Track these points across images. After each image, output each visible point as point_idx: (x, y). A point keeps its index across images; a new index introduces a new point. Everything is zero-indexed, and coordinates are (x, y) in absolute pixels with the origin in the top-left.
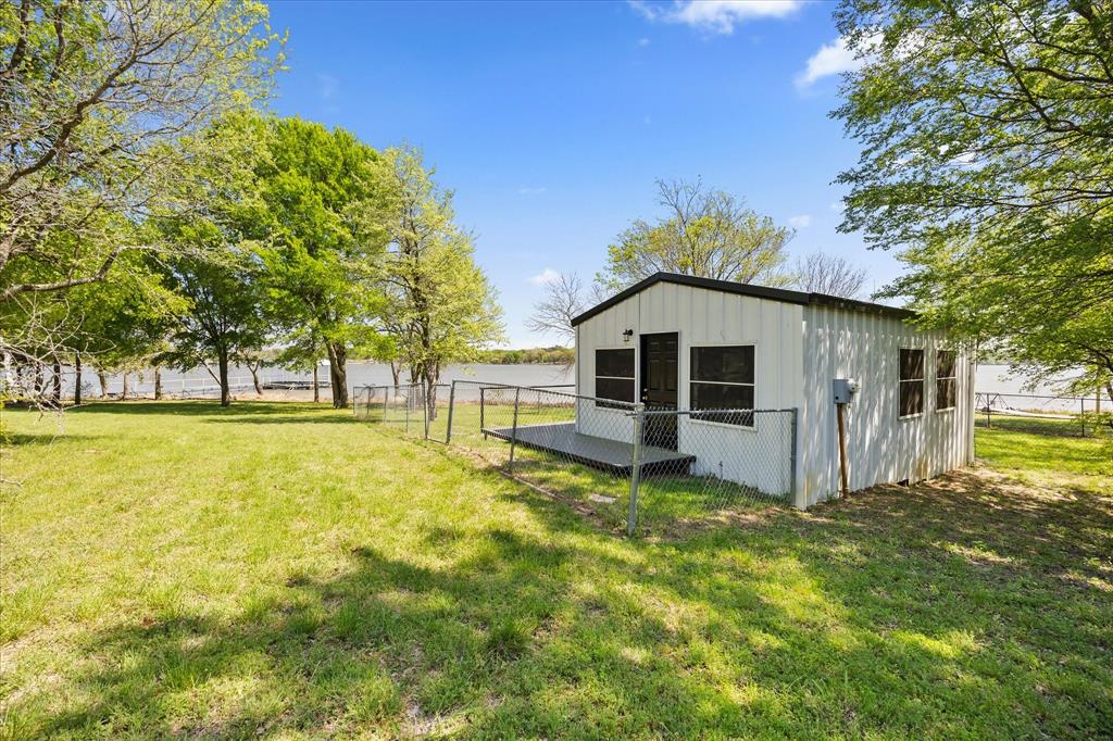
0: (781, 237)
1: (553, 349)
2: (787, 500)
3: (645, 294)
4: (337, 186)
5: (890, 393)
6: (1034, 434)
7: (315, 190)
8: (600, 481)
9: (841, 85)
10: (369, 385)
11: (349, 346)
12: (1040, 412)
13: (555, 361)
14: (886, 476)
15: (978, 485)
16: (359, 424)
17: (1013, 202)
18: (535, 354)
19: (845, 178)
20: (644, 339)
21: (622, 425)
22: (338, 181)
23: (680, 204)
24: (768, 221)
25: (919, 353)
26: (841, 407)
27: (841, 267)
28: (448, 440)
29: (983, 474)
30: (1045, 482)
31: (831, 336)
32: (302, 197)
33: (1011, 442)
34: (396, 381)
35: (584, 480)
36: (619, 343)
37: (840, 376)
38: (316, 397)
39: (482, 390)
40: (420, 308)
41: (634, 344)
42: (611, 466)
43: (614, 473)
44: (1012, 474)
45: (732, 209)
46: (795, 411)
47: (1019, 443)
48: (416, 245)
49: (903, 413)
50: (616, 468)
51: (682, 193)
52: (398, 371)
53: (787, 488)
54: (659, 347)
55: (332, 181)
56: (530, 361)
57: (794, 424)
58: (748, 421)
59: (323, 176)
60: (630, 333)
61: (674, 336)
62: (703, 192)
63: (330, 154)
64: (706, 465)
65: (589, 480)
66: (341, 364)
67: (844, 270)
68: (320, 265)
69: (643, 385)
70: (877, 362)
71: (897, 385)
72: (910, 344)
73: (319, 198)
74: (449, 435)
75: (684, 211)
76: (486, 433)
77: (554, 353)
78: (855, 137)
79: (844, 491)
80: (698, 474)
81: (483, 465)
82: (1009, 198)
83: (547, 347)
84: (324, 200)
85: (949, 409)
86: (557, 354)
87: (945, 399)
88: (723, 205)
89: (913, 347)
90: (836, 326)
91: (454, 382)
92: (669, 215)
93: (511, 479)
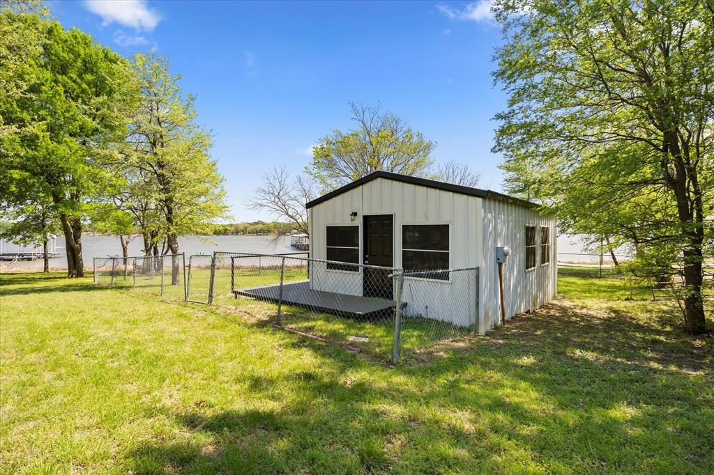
0: (428, 147)
1: (257, 223)
2: (471, 329)
3: (367, 186)
4: (79, 80)
5: (522, 255)
6: (577, 277)
7: (56, 82)
8: (350, 326)
9: (494, 55)
10: (113, 256)
11: (86, 223)
12: (572, 263)
13: (257, 232)
14: (520, 309)
15: (564, 310)
16: (109, 292)
17: (586, 138)
18: (241, 228)
19: (499, 117)
20: (366, 218)
21: (351, 283)
22: (80, 76)
23: (365, 121)
24: (420, 135)
25: (533, 229)
26: (500, 265)
27: (465, 170)
28: (210, 301)
29: (566, 303)
30: (596, 307)
31: (495, 217)
32: (43, 87)
33: (568, 282)
34: (125, 251)
35: (338, 326)
36: (346, 221)
37: (499, 246)
38: (46, 268)
39: (232, 258)
40: (166, 191)
41: (359, 222)
42: (355, 314)
43: (357, 319)
44: (577, 302)
45: (399, 126)
46: (478, 269)
47: (573, 283)
48: (161, 137)
49: (527, 268)
50: (359, 315)
51: (367, 113)
52: (127, 243)
53: (473, 321)
54: (378, 226)
55: (74, 76)
56: (237, 233)
57: (478, 277)
58: (445, 276)
59: (63, 70)
60: (355, 214)
61: (389, 218)
62: (381, 114)
63: (71, 51)
64: (416, 308)
65: (341, 326)
66: (77, 237)
67: (468, 172)
68: (62, 150)
69: (365, 252)
70: (516, 235)
71: (524, 250)
72: (529, 223)
73: (60, 89)
74: (211, 296)
75: (368, 125)
76: (236, 293)
77: (257, 226)
78: (504, 89)
79: (503, 320)
80: (410, 315)
81: (253, 321)
82: (584, 136)
83: (251, 222)
84: (66, 92)
85: (546, 264)
86: (259, 227)
87: (545, 259)
88: (394, 123)
89: (531, 226)
90: (497, 212)
91: (215, 253)
92: (357, 127)
93: (283, 329)
